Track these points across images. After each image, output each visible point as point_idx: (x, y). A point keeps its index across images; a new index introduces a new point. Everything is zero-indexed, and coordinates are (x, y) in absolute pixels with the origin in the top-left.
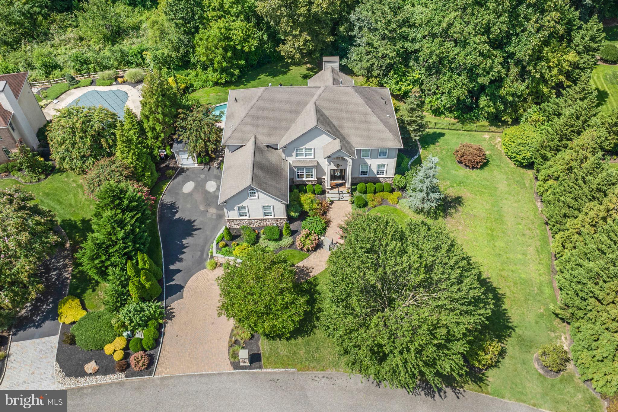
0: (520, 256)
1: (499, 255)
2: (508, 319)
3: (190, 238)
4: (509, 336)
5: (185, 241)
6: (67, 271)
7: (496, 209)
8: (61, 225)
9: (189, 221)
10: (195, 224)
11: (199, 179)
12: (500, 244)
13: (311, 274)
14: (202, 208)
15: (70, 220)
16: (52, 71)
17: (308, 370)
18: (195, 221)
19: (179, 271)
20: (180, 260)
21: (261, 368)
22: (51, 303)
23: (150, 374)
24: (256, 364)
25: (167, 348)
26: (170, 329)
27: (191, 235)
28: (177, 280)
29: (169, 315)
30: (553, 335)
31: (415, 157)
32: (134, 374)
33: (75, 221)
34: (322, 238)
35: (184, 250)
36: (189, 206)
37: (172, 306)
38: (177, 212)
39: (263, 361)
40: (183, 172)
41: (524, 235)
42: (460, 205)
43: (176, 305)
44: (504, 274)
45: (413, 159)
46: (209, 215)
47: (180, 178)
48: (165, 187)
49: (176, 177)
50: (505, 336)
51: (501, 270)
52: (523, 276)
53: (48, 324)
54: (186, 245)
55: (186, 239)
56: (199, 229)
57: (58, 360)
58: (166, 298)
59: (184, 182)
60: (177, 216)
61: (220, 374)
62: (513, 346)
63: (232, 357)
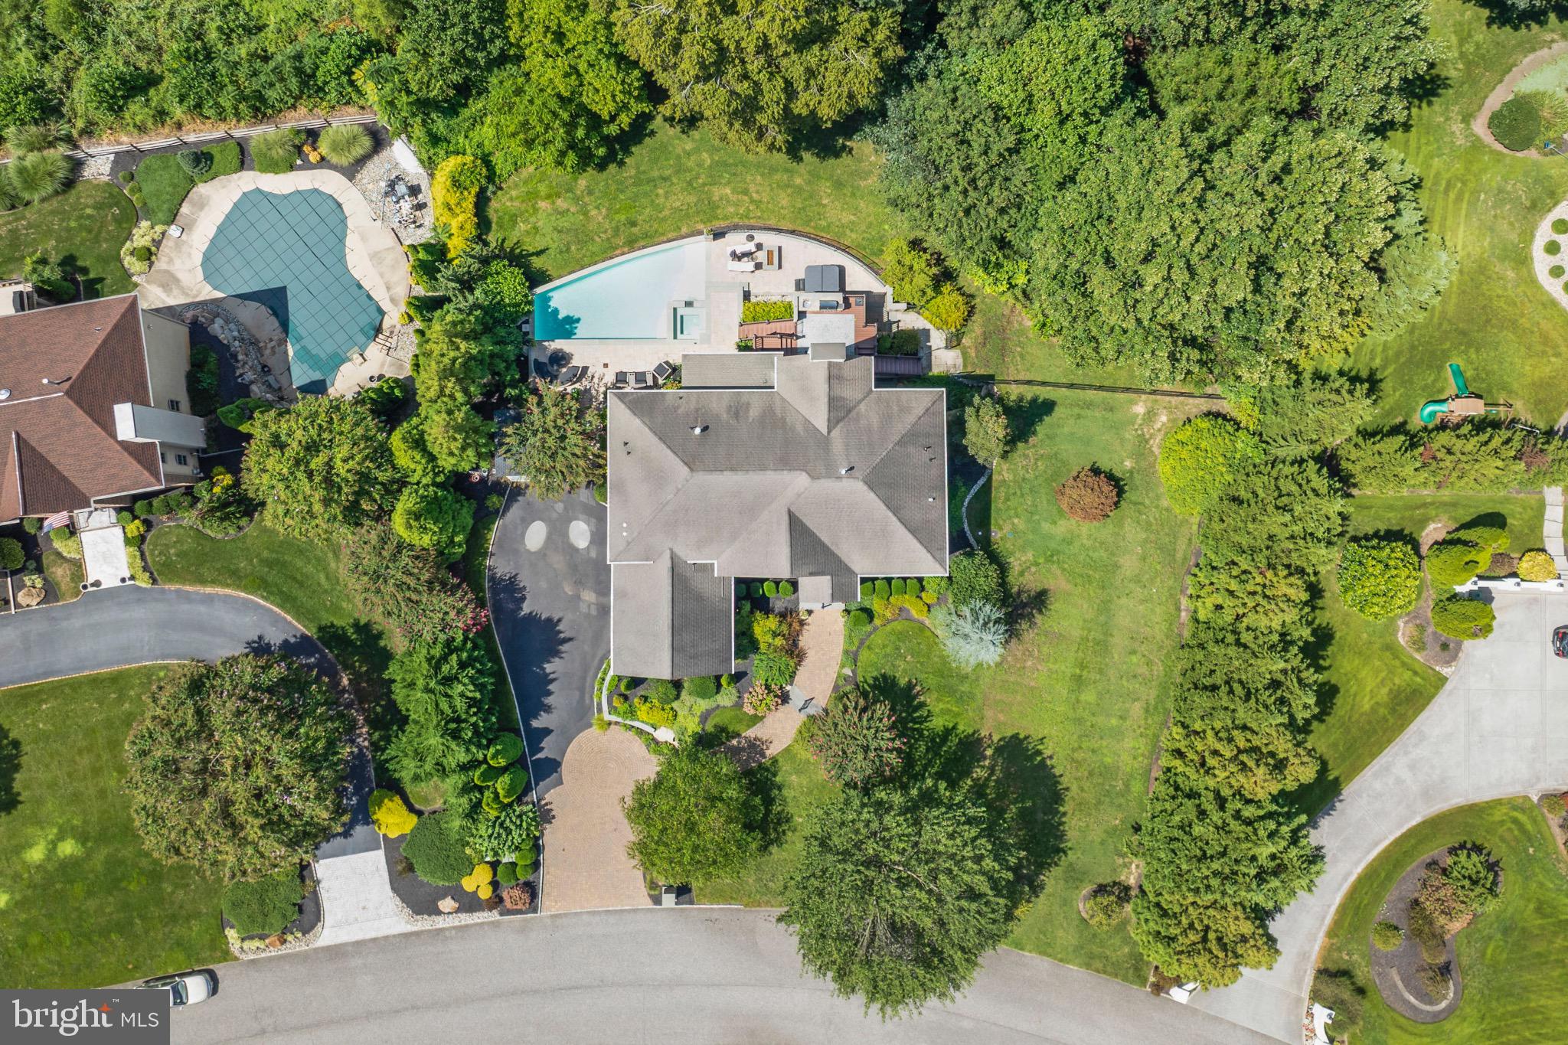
0: (1114, 722)
1: (1079, 721)
2: (1061, 837)
3: (557, 659)
4: (1056, 864)
5: (549, 667)
6: (360, 735)
7: (1102, 619)
8: (319, 638)
9: (549, 620)
10: (560, 627)
11: (554, 515)
12: (1089, 696)
13: (768, 753)
14: (568, 590)
15: (333, 625)
16: (125, 103)
17: (759, 905)
18: (559, 620)
19: (547, 732)
20: (548, 709)
21: (692, 903)
22: (354, 794)
23: (535, 911)
24: (685, 897)
25: (552, 870)
26: (551, 837)
27: (556, 653)
28: (548, 749)
29: (545, 816)
30: (1121, 861)
31: (981, 482)
32: (510, 912)
33: (343, 628)
34: (788, 688)
35: (551, 687)
36: (544, 585)
37: (548, 797)
38: (523, 599)
39: (694, 893)
40: (519, 494)
41: (1135, 676)
42: (1040, 612)
43: (552, 797)
44: (1079, 756)
45: (976, 488)
46: (583, 608)
47: (515, 512)
48: (492, 536)
49: (507, 508)
50: (1050, 865)
51: (1074, 750)
52: (1108, 760)
53: (359, 830)
54: (552, 676)
55: (549, 662)
56: (570, 639)
57: (393, 889)
58: (537, 784)
59: (526, 522)
60: (526, 609)
61: (635, 911)
62: (1055, 878)
63: (651, 888)
